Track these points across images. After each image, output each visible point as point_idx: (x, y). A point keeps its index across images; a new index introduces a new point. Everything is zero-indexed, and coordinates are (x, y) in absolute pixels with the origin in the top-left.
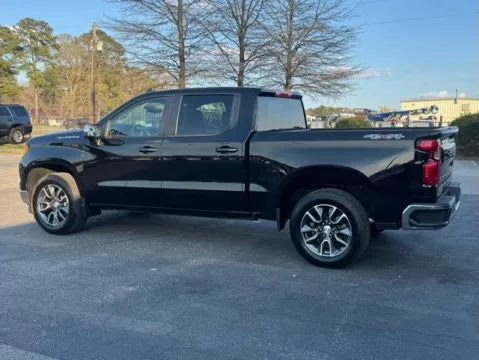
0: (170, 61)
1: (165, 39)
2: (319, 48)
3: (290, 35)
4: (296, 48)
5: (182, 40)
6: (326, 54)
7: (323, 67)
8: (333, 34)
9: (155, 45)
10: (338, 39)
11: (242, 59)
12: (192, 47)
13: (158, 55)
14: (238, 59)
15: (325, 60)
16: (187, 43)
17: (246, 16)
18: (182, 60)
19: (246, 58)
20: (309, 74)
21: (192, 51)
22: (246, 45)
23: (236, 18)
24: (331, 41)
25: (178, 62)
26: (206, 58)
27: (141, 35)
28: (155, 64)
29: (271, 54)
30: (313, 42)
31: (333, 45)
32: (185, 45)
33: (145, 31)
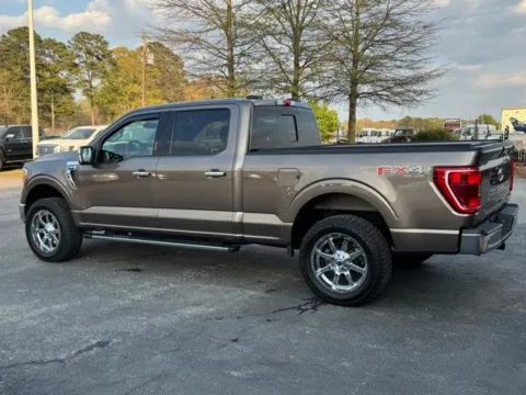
0: (218, 72)
1: (212, 47)
2: (389, 49)
3: (356, 34)
4: (364, 50)
5: (230, 50)
6: (398, 56)
7: (396, 71)
8: (409, 32)
9: (202, 54)
10: (414, 37)
11: (297, 65)
12: (242, 54)
13: (206, 66)
14: (292, 67)
15: (398, 63)
16: (236, 50)
17: (301, 15)
18: (231, 70)
19: (301, 64)
20: (380, 80)
21: (242, 59)
22: (303, 49)
23: (290, 20)
24: (405, 40)
25: (227, 73)
26: (257, 67)
27: (187, 44)
28: (201, 76)
29: (333, 58)
30: (384, 42)
31: (409, 44)
32: (235, 53)
33: (190, 40)
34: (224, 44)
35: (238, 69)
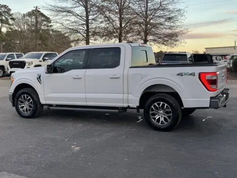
0: (81, 27)
1: (78, 15)
2: (162, 20)
3: (146, 12)
4: (150, 20)
5: (87, 17)
6: (166, 23)
7: (164, 30)
8: (170, 13)
10: (172, 15)
11: (121, 24)
12: (93, 19)
13: (74, 24)
14: (119, 26)
15: (165, 26)
16: (90, 17)
17: (123, 3)
18: (88, 26)
19: (123, 26)
20: (157, 34)
21: (93, 22)
22: (123, 18)
24: (168, 16)
25: (86, 28)
27: (65, 13)
28: (72, 29)
30: (160, 17)
31: (170, 18)
32: (89, 18)
34: (85, 14)
35: (93, 26)
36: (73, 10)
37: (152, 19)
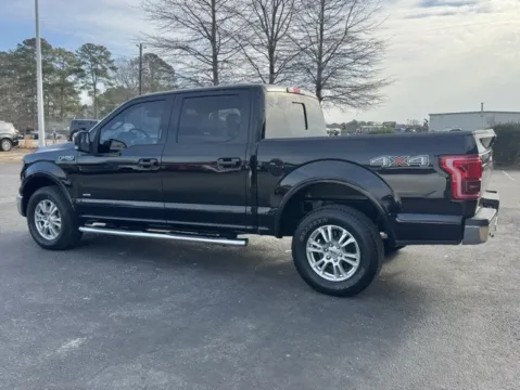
0: (204, 75)
1: (199, 54)
2: (347, 61)
3: (320, 47)
4: (326, 61)
5: (215, 57)
6: (355, 66)
7: (353, 79)
8: (363, 47)
9: (190, 59)
10: (368, 51)
11: (272, 68)
12: (225, 61)
13: (193, 70)
14: (268, 72)
15: (355, 73)
16: (220, 57)
17: (276, 29)
18: (216, 74)
19: (276, 70)
20: (339, 87)
21: (225, 65)
22: (277, 58)
23: (267, 32)
24: (361, 53)
25: (212, 76)
26: (238, 71)
27: (178, 51)
28: (190, 79)
30: (345, 55)
31: (362, 57)
32: (218, 59)
33: (180, 48)
34: (210, 52)
35: (221, 73)
36: (191, 45)
37: (329, 59)
